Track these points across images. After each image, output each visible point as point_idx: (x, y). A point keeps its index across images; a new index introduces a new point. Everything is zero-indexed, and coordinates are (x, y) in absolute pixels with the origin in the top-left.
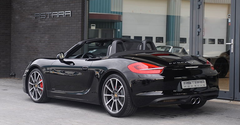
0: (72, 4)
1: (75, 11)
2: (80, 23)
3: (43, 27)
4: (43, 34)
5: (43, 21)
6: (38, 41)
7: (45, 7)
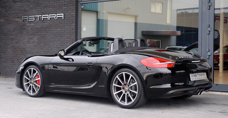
0: (64, 8)
1: (69, 14)
2: (74, 24)
3: (31, 29)
4: (31, 35)
5: (31, 23)
6: (26, 42)
7: (34, 10)
